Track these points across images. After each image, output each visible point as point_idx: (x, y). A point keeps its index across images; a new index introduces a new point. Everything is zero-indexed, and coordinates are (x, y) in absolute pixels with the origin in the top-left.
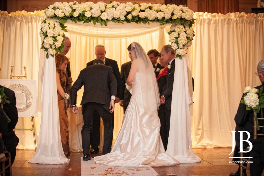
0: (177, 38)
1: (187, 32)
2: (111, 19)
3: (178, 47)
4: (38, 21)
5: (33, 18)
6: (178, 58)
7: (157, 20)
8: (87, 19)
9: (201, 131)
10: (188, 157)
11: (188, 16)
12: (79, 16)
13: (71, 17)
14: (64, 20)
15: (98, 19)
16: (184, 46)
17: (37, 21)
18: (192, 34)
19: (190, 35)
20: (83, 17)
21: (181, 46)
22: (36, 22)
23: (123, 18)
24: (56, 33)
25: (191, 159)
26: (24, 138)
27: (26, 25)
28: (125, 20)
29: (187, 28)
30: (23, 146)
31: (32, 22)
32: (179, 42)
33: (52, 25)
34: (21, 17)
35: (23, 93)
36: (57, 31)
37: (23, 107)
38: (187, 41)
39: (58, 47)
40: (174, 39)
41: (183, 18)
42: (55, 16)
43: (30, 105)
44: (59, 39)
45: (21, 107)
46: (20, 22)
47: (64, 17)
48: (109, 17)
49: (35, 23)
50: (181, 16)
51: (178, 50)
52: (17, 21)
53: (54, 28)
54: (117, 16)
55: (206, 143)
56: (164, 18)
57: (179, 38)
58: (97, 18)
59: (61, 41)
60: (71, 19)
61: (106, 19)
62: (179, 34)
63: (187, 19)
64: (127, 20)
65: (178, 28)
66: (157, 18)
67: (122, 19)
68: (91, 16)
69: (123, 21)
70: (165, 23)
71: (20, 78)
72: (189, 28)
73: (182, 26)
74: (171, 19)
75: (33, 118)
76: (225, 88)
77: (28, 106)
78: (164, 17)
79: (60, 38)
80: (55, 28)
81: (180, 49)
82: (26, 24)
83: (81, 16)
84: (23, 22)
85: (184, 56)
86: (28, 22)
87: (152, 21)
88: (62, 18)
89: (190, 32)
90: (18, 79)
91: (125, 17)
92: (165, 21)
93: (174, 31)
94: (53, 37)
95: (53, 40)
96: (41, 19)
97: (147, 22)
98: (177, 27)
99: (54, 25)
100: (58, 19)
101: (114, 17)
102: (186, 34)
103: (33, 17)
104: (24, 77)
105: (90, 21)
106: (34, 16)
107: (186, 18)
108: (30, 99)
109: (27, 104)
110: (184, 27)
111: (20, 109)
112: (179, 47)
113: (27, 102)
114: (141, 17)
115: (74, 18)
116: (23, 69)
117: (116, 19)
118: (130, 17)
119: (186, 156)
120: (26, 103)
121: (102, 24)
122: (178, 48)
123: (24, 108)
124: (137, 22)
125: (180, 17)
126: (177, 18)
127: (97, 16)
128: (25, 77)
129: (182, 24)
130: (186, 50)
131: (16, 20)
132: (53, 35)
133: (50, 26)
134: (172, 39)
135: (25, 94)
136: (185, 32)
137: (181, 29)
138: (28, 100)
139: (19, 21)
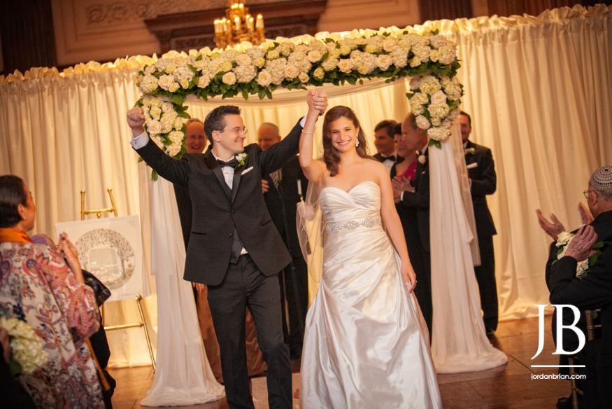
0: (426, 106)
1: (447, 89)
2: (279, 83)
3: (431, 124)
4: (125, 81)
5: (114, 76)
6: (434, 146)
7: (378, 72)
8: (228, 89)
9: (510, 281)
10: (477, 358)
11: (444, 56)
12: (211, 85)
13: (195, 90)
14: (181, 97)
15: (253, 86)
16: (442, 120)
17: (123, 81)
18: (457, 93)
19: (453, 95)
20: (219, 86)
21: (436, 121)
22: (122, 83)
23: (304, 77)
24: (166, 127)
25: (484, 360)
26: (126, 341)
27: (101, 92)
28: (309, 81)
29: (446, 81)
30: (126, 358)
31: (113, 84)
32: (432, 114)
33: (156, 111)
34: (87, 77)
35: (114, 248)
36: (167, 122)
37: (116, 278)
38: (447, 110)
39: (175, 154)
40: (421, 107)
41: (435, 61)
42: (160, 91)
43: (132, 271)
44: (175, 138)
45: (111, 280)
46: (86, 88)
47: (179, 92)
48: (276, 79)
49: (120, 86)
50: (429, 58)
51: (431, 130)
52: (80, 87)
53: (161, 116)
54: (292, 76)
55: (523, 308)
56: (392, 67)
57: (430, 106)
58: (250, 84)
59: (180, 141)
60: (196, 94)
61: (269, 84)
62: (429, 96)
63: (443, 62)
64: (314, 81)
65: (426, 84)
66: (378, 68)
67: (304, 80)
68: (236, 83)
69: (306, 84)
70: (397, 77)
71: (103, 216)
72: (451, 80)
73: (433, 78)
74: (408, 67)
75: (140, 299)
76: (554, 179)
77: (127, 275)
78: (393, 64)
79: (176, 136)
80: (164, 115)
81: (435, 129)
82: (101, 90)
83: (216, 84)
84: (94, 86)
85: (445, 140)
86: (105, 86)
87: (368, 76)
88: (175, 94)
89: (452, 88)
90: (99, 217)
91: (309, 74)
92: (395, 73)
93: (418, 91)
94: (162, 135)
95: (163, 142)
96: (131, 75)
97: (358, 80)
98: (423, 81)
99: (161, 108)
100: (168, 97)
101: (285, 79)
102: (445, 93)
103: (115, 73)
104: (111, 211)
105: (235, 93)
106: (117, 72)
107: (442, 60)
108: (129, 258)
109: (124, 270)
110: (438, 80)
111: (110, 284)
112: (433, 124)
113: (123, 265)
114: (343, 71)
115: (200, 91)
116: (107, 194)
117: (290, 82)
118: (319, 73)
119: (473, 355)
120: (120, 269)
121: (263, 95)
122: (431, 126)
123: (118, 280)
124: (336, 82)
125: (428, 60)
126: (422, 63)
127: (248, 81)
128: (113, 212)
129: (433, 74)
130: (449, 128)
131: (78, 85)
132: (162, 130)
133: (152, 113)
134: (416, 107)
135: (116, 250)
136: (443, 89)
137: (432, 85)
138: (125, 262)
139: (83, 86)
